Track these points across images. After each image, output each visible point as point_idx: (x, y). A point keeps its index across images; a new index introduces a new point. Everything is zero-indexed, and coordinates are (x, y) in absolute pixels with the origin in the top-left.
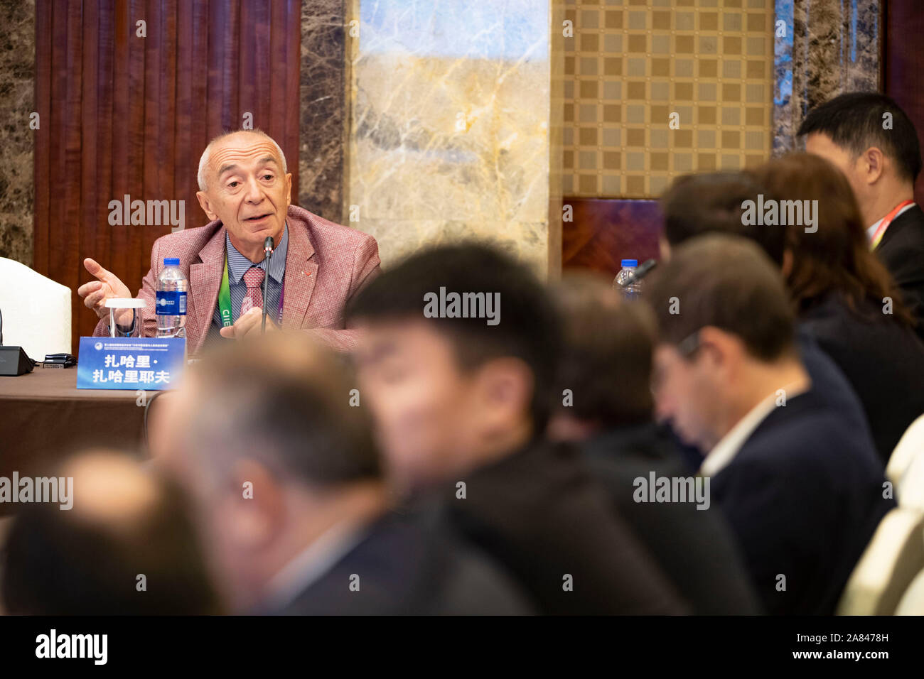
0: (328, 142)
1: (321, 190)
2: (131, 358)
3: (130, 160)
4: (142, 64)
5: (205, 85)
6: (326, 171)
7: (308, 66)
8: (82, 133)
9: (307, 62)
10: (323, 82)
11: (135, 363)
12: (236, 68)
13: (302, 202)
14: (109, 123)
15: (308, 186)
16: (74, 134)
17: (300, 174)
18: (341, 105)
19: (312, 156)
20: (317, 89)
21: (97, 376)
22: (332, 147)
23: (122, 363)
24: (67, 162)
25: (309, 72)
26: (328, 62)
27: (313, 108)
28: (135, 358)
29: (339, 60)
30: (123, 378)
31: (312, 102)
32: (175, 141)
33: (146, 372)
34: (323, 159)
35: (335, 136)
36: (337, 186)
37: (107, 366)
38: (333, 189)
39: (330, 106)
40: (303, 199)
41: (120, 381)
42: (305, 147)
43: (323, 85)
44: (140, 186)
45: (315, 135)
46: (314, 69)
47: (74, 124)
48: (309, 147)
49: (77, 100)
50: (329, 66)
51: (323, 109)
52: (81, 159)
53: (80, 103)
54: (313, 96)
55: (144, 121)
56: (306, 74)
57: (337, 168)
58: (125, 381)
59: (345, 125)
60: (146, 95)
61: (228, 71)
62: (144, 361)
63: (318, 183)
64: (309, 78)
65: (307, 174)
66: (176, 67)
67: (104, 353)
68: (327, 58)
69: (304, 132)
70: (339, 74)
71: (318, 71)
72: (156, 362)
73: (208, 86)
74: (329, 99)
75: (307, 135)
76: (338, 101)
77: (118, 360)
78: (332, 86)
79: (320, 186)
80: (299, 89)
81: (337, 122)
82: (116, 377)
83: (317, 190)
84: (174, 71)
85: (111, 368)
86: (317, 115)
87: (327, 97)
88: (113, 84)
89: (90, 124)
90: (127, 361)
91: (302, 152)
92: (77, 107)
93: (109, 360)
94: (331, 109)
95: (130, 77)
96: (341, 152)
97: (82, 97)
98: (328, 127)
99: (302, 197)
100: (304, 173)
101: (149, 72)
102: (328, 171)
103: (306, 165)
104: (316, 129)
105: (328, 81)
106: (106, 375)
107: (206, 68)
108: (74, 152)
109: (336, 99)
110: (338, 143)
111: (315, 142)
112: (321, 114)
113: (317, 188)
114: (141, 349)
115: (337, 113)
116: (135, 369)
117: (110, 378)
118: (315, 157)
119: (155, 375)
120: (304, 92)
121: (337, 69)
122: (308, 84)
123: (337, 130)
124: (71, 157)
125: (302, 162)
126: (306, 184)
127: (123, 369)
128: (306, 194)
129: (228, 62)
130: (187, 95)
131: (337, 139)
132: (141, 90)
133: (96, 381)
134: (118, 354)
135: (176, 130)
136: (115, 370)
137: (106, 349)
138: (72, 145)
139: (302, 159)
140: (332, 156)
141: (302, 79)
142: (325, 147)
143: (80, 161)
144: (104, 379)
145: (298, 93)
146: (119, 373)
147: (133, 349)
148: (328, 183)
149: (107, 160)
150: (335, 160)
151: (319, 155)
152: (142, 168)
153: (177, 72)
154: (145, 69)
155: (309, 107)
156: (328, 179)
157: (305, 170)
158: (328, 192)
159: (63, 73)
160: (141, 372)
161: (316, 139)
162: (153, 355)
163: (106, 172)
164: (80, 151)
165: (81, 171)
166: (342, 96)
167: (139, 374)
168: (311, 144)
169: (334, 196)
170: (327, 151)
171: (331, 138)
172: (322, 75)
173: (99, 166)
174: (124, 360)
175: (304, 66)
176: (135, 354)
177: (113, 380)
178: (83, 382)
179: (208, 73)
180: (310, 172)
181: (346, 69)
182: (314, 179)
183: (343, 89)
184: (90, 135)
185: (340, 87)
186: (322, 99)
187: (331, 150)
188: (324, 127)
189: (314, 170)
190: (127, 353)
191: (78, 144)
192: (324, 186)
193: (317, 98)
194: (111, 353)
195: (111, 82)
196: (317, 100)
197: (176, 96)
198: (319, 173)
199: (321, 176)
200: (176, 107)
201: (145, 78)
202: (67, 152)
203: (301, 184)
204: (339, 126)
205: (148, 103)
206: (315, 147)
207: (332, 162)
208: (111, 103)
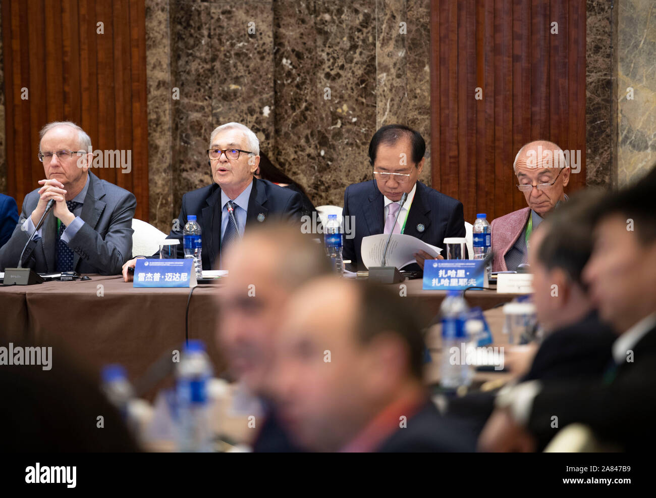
0: (603, 147)
1: (599, 176)
2: (454, 271)
3: (487, 161)
4: (493, 105)
5: (530, 116)
6: (602, 164)
7: (591, 103)
8: (458, 146)
9: (589, 100)
10: (600, 112)
11: (456, 274)
12: (548, 105)
13: (588, 183)
14: (474, 140)
15: (592, 174)
16: (455, 147)
17: (587, 167)
18: (611, 125)
19: (593, 156)
20: (596, 116)
21: (435, 282)
22: (605, 150)
23: (449, 274)
24: (450, 163)
25: (591, 107)
26: (602, 100)
27: (594, 128)
28: (456, 271)
29: (609, 99)
30: (450, 283)
31: (593, 124)
32: (513, 150)
33: (462, 279)
34: (600, 158)
35: (607, 144)
36: (609, 174)
37: (440, 276)
38: (607, 175)
39: (604, 126)
40: (589, 182)
41: (448, 285)
42: (589, 151)
43: (599, 114)
44: (493, 176)
45: (595, 144)
46: (594, 104)
47: (454, 141)
48: (592, 151)
49: (455, 127)
50: (603, 103)
51: (600, 128)
52: (458, 161)
53: (457, 129)
54: (594, 120)
55: (495, 138)
56: (589, 108)
57: (609, 162)
58: (450, 285)
59: (614, 137)
60: (496, 122)
61: (543, 108)
62: (461, 273)
63: (597, 171)
64: (591, 110)
65: (590, 167)
66: (513, 106)
67: (438, 269)
68: (602, 98)
69: (588, 142)
70: (609, 107)
71: (596, 106)
72: (468, 273)
73: (531, 117)
74: (603, 122)
75: (590, 144)
76: (609, 123)
77: (446, 273)
78: (605, 114)
79: (599, 173)
80: (585, 117)
81: (608, 136)
82: (445, 282)
83: (597, 176)
84: (511, 108)
85: (442, 277)
86: (596, 132)
87: (602, 121)
88: (476, 117)
89: (463, 140)
90: (452, 273)
91: (587, 154)
92: (455, 131)
93: (442, 273)
94: (605, 128)
95: (486, 112)
96: (611, 153)
97: (458, 125)
98: (603, 139)
99: (588, 180)
100: (589, 166)
101: (497, 109)
102: (603, 164)
103: (590, 161)
104: (595, 140)
105: (603, 111)
106: (439, 282)
107: (530, 106)
108: (454, 157)
109: (607, 122)
110: (609, 148)
111: (595, 148)
112: (599, 131)
113: (597, 175)
114: (459, 266)
115: (608, 130)
116: (456, 278)
117: (442, 283)
118: (596, 156)
119: (468, 281)
120: (588, 118)
121: (608, 104)
122: (590, 114)
123: (608, 140)
124: (452, 160)
125: (588, 160)
126: (590, 172)
127: (449, 278)
128: (590, 178)
129: (543, 102)
130: (519, 121)
131: (608, 145)
132: (492, 120)
133: (433, 285)
134: (447, 269)
135: (513, 143)
136: (445, 278)
137: (440, 266)
138: (454, 153)
139: (587, 158)
140: (606, 156)
141: (588, 111)
142: (601, 150)
143: (458, 163)
144: (438, 283)
145: (585, 119)
146: (447, 280)
147: (455, 266)
148: (604, 172)
149: (473, 162)
150: (607, 158)
151: (598, 155)
152: (493, 166)
153: (513, 109)
154: (495, 107)
155: (591, 128)
156: (603, 169)
157: (589, 164)
158: (604, 177)
159: (447, 112)
160: (460, 280)
161: (595, 146)
162: (467, 270)
163: (473, 168)
164: (457, 157)
165: (459, 167)
166: (611, 120)
167: (458, 281)
168: (593, 149)
169: (607, 179)
170: (602, 153)
171: (605, 145)
172: (599, 108)
173: (469, 165)
174: (450, 272)
175: (588, 103)
176: (456, 269)
177: (443, 285)
178: (426, 286)
179: (531, 109)
180: (592, 165)
181: (613, 104)
182: (595, 169)
183: (611, 116)
184: (463, 147)
185: (609, 115)
186: (599, 122)
187: (605, 152)
188: (600, 139)
189: (595, 164)
190: (451, 269)
191: (456, 153)
192: (601, 174)
193: (596, 121)
194: (442, 269)
195: (475, 116)
196: (596, 123)
197: (513, 123)
198: (598, 166)
199: (599, 168)
200: (513, 129)
201: (494, 112)
202: (450, 157)
203: (587, 172)
204: (610, 137)
205: (497, 128)
206: (595, 151)
207: (606, 159)
208: (475, 128)
